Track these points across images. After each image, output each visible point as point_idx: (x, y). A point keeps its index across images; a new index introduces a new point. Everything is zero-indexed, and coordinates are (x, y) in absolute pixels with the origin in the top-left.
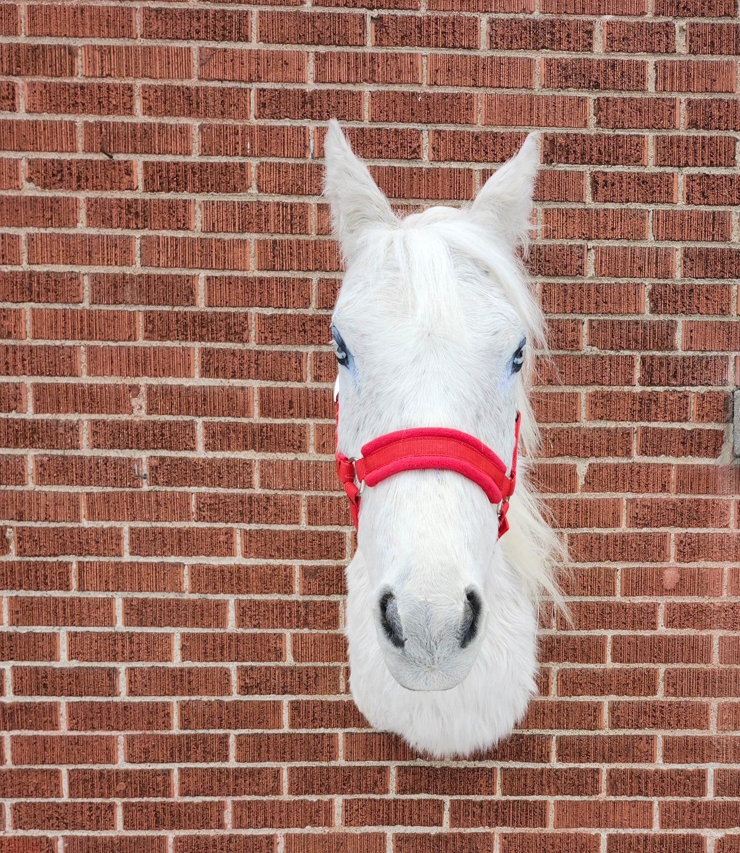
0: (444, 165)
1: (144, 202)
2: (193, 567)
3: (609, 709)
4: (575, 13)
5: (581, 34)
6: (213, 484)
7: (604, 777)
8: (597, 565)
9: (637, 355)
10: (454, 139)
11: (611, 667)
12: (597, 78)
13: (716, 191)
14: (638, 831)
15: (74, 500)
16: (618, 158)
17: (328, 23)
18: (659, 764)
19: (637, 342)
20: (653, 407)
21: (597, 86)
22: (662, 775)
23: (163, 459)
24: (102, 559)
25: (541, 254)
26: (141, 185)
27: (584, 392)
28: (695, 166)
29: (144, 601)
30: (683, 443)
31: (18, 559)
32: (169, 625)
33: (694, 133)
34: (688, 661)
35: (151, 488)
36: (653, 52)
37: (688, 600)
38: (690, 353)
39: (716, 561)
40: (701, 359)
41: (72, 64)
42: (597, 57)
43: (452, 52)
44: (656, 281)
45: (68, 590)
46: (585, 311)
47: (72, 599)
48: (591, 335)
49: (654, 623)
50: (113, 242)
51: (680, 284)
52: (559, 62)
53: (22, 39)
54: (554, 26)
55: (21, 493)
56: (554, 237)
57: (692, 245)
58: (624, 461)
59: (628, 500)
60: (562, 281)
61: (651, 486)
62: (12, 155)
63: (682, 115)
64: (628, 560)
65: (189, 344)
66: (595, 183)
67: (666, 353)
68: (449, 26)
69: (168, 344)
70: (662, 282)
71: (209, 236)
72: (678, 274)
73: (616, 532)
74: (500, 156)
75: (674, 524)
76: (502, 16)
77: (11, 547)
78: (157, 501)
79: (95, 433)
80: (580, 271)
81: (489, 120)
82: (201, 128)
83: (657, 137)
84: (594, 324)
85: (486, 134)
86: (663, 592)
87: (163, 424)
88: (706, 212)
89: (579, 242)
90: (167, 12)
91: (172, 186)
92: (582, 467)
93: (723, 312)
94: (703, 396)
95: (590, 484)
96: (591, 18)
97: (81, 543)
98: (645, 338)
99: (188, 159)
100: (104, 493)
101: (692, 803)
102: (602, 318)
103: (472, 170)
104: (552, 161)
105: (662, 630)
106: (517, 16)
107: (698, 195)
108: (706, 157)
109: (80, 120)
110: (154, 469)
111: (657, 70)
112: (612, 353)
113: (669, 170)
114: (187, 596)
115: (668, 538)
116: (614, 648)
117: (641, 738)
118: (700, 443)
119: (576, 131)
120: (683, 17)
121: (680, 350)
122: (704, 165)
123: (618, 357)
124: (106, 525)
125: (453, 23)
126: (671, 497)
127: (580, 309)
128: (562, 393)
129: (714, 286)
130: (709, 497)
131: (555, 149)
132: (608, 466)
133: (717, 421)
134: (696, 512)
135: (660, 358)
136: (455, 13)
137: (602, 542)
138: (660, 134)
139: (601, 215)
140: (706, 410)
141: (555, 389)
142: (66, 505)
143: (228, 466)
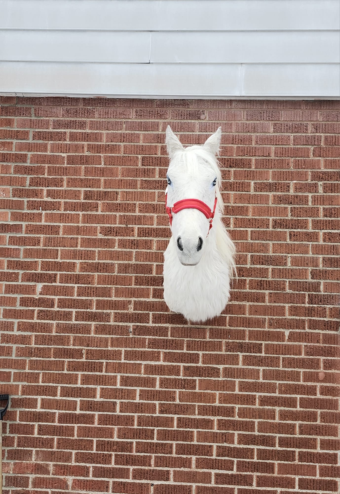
0: (238, 229)
1: (137, 240)
2: (145, 365)
3: (299, 426)
4: (284, 180)
5: (286, 187)
6: (154, 335)
7: (297, 454)
8: (293, 369)
9: (307, 293)
10: (242, 220)
11: (299, 410)
12: (291, 201)
13: (334, 238)
14: (311, 477)
15: (106, 339)
16: (299, 227)
18: (319, 450)
19: (306, 289)
20: (313, 312)
21: (291, 203)
22: (320, 455)
23: (138, 326)
24: (114, 361)
25: (271, 258)
26: (136, 235)
27: (287, 306)
28: (326, 229)
29: (128, 377)
30: (325, 326)
31: (86, 360)
32: (136, 386)
33: (326, 218)
34: (329, 409)
35: (133, 336)
36: (311, 192)
37: (328, 385)
38: (326, 293)
39: (339, 370)
40: (330, 295)
41: (117, 197)
42: (291, 194)
43: (241, 193)
44: (313, 268)
45: (102, 372)
46: (287, 278)
47: (103, 375)
48: (290, 286)
49: (315, 393)
50: (126, 253)
51: (322, 269)
52: (278, 196)
53: (101, 189)
54: (276, 184)
55: (89, 337)
56: (276, 253)
57: (326, 256)
58: (303, 331)
59: (304, 345)
60: (279, 267)
61: (313, 341)
62: (95, 225)
63: (321, 213)
64: (305, 368)
65: (149, 287)
66: (290, 235)
67: (317, 293)
68: (241, 185)
69: (142, 287)
70: (315, 268)
71: (158, 251)
72: (321, 266)
73: (301, 357)
74: (257, 226)
75: (322, 355)
76: (258, 181)
77: (84, 356)
78: (135, 341)
79: (115, 317)
80: (285, 264)
81: (254, 214)
82: (157, 217)
83: (312, 220)
84: (291, 282)
85: (253, 219)
86: (319, 381)
87: (139, 314)
88: (331, 245)
89: (285, 255)
90: (148, 181)
91: (147, 235)
92: (287, 333)
94: (331, 309)
95: (290, 339)
96: (289, 182)
97: (108, 355)
98: (309, 288)
99: (152, 227)
100: (117, 338)
101: (332, 467)
102: (293, 280)
103: (248, 231)
104: (275, 228)
105: (319, 396)
106: (264, 181)
107: (328, 239)
108: (330, 226)
109: (118, 214)
110: (134, 329)
111: (312, 198)
112: (297, 292)
113: (317, 231)
114: (143, 376)
115: (320, 361)
116: (300, 402)
117: (311, 439)
118: (331, 326)
119: (284, 218)
120: (321, 181)
121: (322, 292)
122: (329, 229)
123: (300, 294)
124: (117, 349)
125: (242, 184)
126: (321, 345)
127: (285, 277)
128: (279, 306)
129: (334, 270)
130: (335, 346)
131: (276, 224)
132: (296, 333)
133: (337, 318)
134: (331, 351)
135: (315, 295)
136: (243, 181)
137: (295, 361)
138: (314, 219)
139: (293, 245)
140: (333, 314)
141: (276, 304)
142: (104, 342)
143: (160, 329)
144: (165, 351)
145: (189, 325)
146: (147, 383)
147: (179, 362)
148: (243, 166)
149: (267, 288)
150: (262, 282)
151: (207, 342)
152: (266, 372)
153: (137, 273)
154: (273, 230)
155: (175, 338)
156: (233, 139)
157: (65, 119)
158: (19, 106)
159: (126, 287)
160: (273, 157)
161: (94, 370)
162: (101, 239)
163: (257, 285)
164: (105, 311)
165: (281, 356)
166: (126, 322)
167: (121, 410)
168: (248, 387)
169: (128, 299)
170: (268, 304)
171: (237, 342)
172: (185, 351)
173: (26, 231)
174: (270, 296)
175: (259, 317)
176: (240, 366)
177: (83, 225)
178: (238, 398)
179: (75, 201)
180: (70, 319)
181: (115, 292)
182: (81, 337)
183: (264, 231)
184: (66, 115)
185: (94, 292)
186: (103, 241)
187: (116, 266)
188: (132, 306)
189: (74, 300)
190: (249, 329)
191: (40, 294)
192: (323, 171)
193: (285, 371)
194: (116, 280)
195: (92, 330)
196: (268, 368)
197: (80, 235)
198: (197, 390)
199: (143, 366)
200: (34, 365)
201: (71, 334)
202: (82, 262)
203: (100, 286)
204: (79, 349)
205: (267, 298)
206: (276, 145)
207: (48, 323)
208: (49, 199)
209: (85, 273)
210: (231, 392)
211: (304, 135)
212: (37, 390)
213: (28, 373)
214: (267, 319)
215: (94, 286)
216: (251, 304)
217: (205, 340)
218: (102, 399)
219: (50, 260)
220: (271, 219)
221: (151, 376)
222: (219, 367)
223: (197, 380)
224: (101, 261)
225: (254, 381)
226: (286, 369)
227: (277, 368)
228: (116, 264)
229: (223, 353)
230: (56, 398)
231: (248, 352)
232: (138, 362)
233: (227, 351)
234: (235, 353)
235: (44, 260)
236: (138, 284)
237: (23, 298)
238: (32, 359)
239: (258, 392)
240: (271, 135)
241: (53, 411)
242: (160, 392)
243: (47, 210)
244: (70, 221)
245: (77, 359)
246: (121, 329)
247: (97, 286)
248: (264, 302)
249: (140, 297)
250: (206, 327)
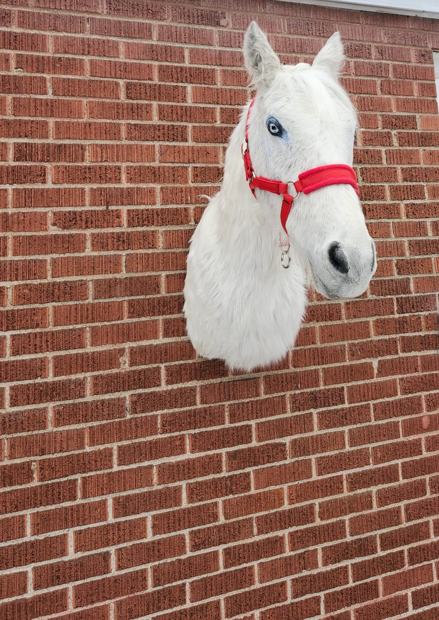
1: (128, 234)
6: (171, 407)
8: (389, 420)
9: (394, 297)
11: (403, 482)
15: (80, 433)
19: (393, 290)
20: (405, 325)
23: (140, 395)
24: (99, 472)
26: (125, 223)
27: (371, 320)
28: (408, 199)
31: (40, 483)
33: (406, 184)
35: (132, 416)
37: (435, 433)
38: (418, 294)
45: (75, 500)
48: (371, 289)
49: (421, 451)
50: (108, 259)
51: (409, 259)
55: (43, 435)
58: (395, 357)
59: (399, 379)
61: (410, 369)
64: (404, 415)
65: (156, 318)
69: (143, 319)
70: (401, 258)
73: (396, 399)
75: (423, 390)
77: (34, 476)
78: (136, 424)
79: (95, 384)
82: (161, 189)
83: (390, 186)
86: (423, 431)
87: (140, 372)
90: (141, 126)
91: (145, 223)
92: (375, 363)
93: (430, 272)
94: (427, 316)
97: (85, 464)
99: (154, 207)
100: (101, 425)
105: (425, 454)
107: (411, 214)
109: (87, 187)
110: (134, 403)
112: (382, 297)
115: (422, 399)
116: (403, 471)
117: (422, 524)
121: (413, 293)
123: (385, 299)
124: (102, 447)
126: (420, 374)
128: (361, 322)
130: (437, 372)
132: (388, 361)
133: (435, 329)
134: (433, 381)
137: (391, 406)
140: (429, 324)
141: (357, 320)
142: (75, 438)
143: (181, 393)
144: (192, 432)
145: (230, 378)
147: (219, 448)
151: (261, 402)
152: (354, 433)
153: (132, 295)
155: (208, 406)
159: (113, 323)
161: (59, 498)
162: (56, 237)
164: (73, 377)
165: (372, 403)
166: (117, 391)
168: (330, 464)
169: (118, 346)
170: (346, 322)
171: (307, 392)
172: (227, 425)
174: (348, 309)
175: (335, 344)
176: (316, 432)
177: (15, 210)
178: (318, 487)
181: (93, 336)
182: (26, 438)
185: (47, 341)
186: (60, 240)
187: (90, 285)
188: (125, 359)
190: (324, 366)
192: (395, 114)
193: (379, 425)
194: (93, 313)
195: (49, 419)
196: (355, 426)
197: (11, 230)
198: (253, 491)
199: (155, 470)
202: (19, 286)
203: (59, 328)
204: (23, 463)
209: (26, 307)
210: (306, 481)
214: (347, 345)
215: (47, 330)
216: (322, 324)
217: (258, 398)
222: (284, 442)
223: (252, 472)
224: (58, 280)
225: (338, 452)
226: (380, 422)
227: (368, 424)
228: (90, 283)
229: (289, 415)
231: (325, 406)
232: (146, 463)
233: (295, 411)
234: (307, 412)
236: (135, 315)
239: (345, 469)
242: (189, 511)
245: (21, 484)
246: (108, 407)
247: (54, 330)
248: (340, 319)
249: (141, 339)
250: (257, 376)
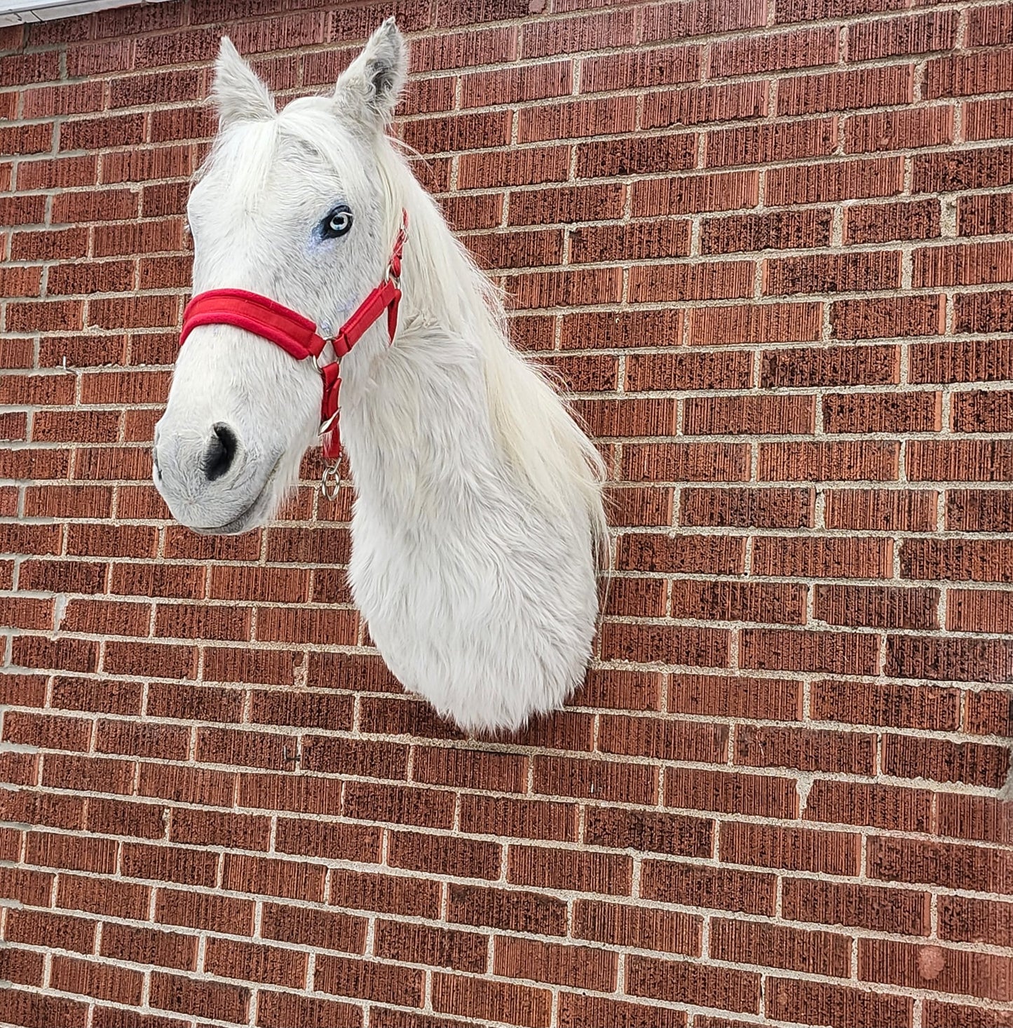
0: (641, 396)
2: (335, 872)
4: (808, 202)
5: (814, 226)
6: (363, 773)
8: (823, 928)
9: (883, 634)
10: (655, 364)
12: (833, 278)
13: (997, 413)
15: (228, 779)
16: (858, 376)
17: (522, 244)
19: (882, 618)
20: (904, 707)
21: (833, 288)
23: (317, 738)
24: (248, 853)
25: (754, 500)
27: (807, 680)
28: (966, 381)
29: (283, 909)
30: (949, 763)
31: (171, 845)
32: (305, 942)
33: (965, 337)
35: (303, 772)
36: (909, 238)
37: (956, 999)
38: (959, 635)
39: (1000, 945)
40: (974, 643)
42: (835, 252)
43: (657, 262)
44: (910, 535)
45: (213, 886)
46: (810, 573)
47: (215, 897)
48: (818, 605)
51: (943, 539)
52: (784, 263)
54: (780, 220)
55: (182, 768)
56: (772, 479)
57: (960, 486)
58: (864, 780)
59: (869, 837)
60: (780, 534)
61: (901, 820)
63: (948, 315)
64: (867, 927)
66: (827, 408)
67: (924, 633)
68: (655, 234)
69: (334, 606)
70: (917, 536)
73: (851, 882)
74: (707, 382)
75: (935, 880)
76: (717, 215)
77: (166, 831)
78: (307, 788)
79: (255, 706)
80: (805, 522)
81: (696, 339)
83: (913, 346)
84: (822, 591)
85: (692, 356)
86: (921, 983)
87: (321, 698)
88: (981, 441)
89: (804, 485)
92: (804, 784)
93: (1006, 579)
94: (976, 696)
95: (813, 810)
96: (828, 206)
97: (230, 832)
98: (892, 612)
100: (257, 775)
102: (833, 583)
103: (673, 400)
104: (772, 385)
106: (735, 213)
107: (971, 419)
108: (981, 368)
110: (307, 750)
111: (914, 262)
112: (848, 629)
113: (929, 388)
114: (327, 908)
115: (926, 901)
118: (975, 764)
119: (804, 346)
120: (952, 191)
121: (942, 630)
122: (979, 379)
123: (854, 635)
124: (256, 812)
125: (660, 230)
126: (932, 840)
127: (803, 570)
128: (777, 680)
129: (992, 542)
130: (990, 846)
131: (776, 369)
132: (839, 785)
133: (999, 734)
134: (970, 866)
135: (914, 639)
136: (663, 218)
137: (830, 895)
138: (918, 342)
139: (835, 449)
140: (982, 718)
141: (768, 675)
142: (221, 786)
143: (381, 752)
144: (394, 827)
145: (472, 744)
146: (339, 934)
147: (435, 870)
148: (663, 166)
149: (736, 612)
150: (718, 591)
151: (526, 805)
152: (724, 929)
153: (321, 561)
154: (765, 392)
155: (426, 786)
156: (635, 71)
157: (144, 74)
158: (30, 52)
159: (291, 605)
160: (771, 116)
161: (193, 877)
163: (702, 600)
164: (228, 686)
165: (781, 873)
166: (284, 723)
167: (260, 1017)
168: (659, 978)
169: (293, 647)
170: (737, 674)
171: (625, 811)
172: (455, 832)
173: (35, 432)
174: (746, 644)
175: (703, 719)
176: (634, 899)
178: (624, 1017)
179: (160, 331)
180: (135, 710)
181: (259, 624)
182: (160, 767)
183: (729, 398)
184: (144, 61)
185: (199, 621)
187: (264, 537)
188: (303, 671)
189: (148, 647)
190: (669, 763)
191: (63, 628)
192: (961, 148)
193: (792, 931)
194: (263, 585)
195: (191, 746)
196: (729, 915)
198: (489, 975)
199: (328, 876)
200: (40, 849)
201: (135, 758)
202: (173, 528)
203: (217, 603)
204: (153, 806)
205: (734, 649)
206: (785, 70)
207: (77, 720)
208: (95, 331)
209: (179, 562)
210: (599, 994)
211: (889, 17)
212: (45, 929)
213: (24, 873)
214: (732, 728)
215: (202, 603)
216: (678, 669)
217: (520, 797)
218: (210, 977)
219: (92, 521)
220: (757, 351)
221: (351, 912)
222: (562, 898)
223: (491, 938)
225: (679, 958)
226: (798, 925)
227: (763, 919)
229: (579, 846)
230: (89, 958)
231: (660, 850)
232: (316, 860)
233: (592, 843)
234: (619, 851)
235: (75, 521)
236: (324, 597)
237: (20, 638)
238: (34, 829)
239: (692, 1002)
240: (767, 34)
241: (81, 1000)
242: (375, 968)
243: (90, 365)
244: (145, 395)
245: (149, 838)
246: (269, 747)
247: (210, 604)
248: (722, 664)
249: (328, 641)
250: (523, 752)
